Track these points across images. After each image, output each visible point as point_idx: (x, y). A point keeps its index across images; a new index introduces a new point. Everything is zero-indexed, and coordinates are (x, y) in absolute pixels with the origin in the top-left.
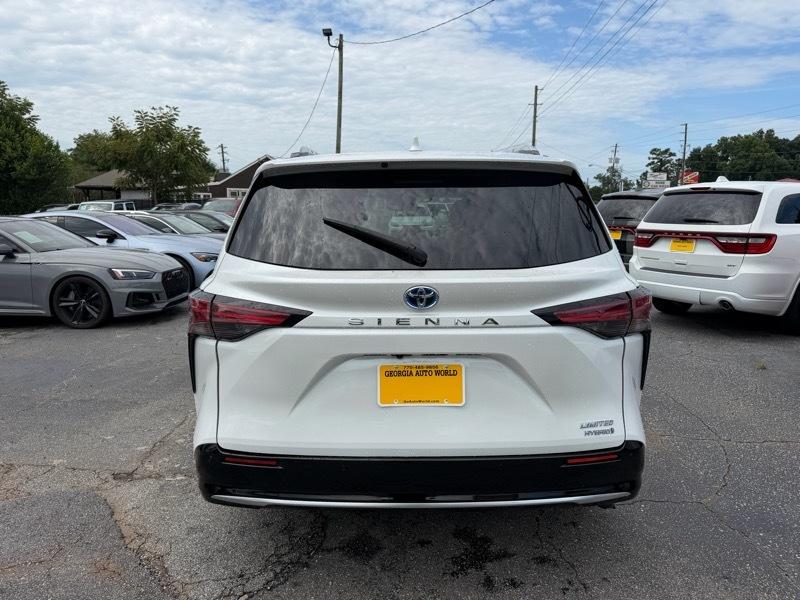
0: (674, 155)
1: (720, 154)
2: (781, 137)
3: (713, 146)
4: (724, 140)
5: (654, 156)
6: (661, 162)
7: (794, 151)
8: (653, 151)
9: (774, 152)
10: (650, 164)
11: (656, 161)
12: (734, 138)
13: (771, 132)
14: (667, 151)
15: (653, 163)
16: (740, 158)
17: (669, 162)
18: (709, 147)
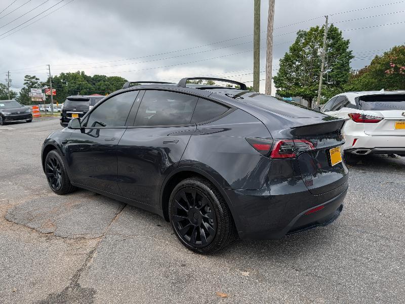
0: (38, 79)
1: (62, 80)
2: (88, 75)
3: (58, 76)
4: (63, 74)
5: (27, 79)
6: (32, 82)
7: (94, 82)
8: (26, 76)
9: (86, 82)
10: (25, 84)
11: (29, 82)
12: (67, 74)
13: (83, 72)
14: (34, 77)
15: (27, 83)
16: (72, 83)
17: (36, 83)
18: (56, 77)
